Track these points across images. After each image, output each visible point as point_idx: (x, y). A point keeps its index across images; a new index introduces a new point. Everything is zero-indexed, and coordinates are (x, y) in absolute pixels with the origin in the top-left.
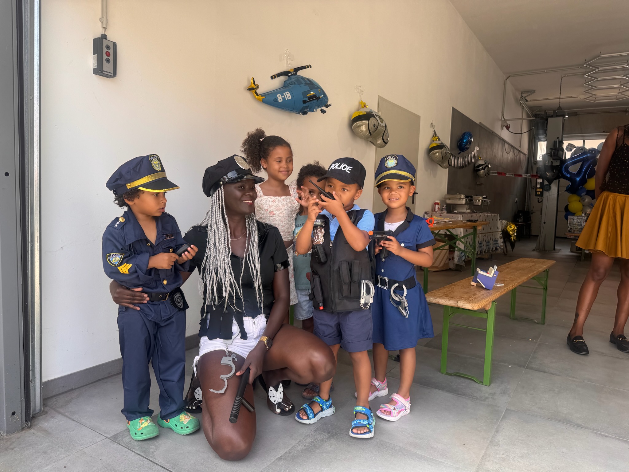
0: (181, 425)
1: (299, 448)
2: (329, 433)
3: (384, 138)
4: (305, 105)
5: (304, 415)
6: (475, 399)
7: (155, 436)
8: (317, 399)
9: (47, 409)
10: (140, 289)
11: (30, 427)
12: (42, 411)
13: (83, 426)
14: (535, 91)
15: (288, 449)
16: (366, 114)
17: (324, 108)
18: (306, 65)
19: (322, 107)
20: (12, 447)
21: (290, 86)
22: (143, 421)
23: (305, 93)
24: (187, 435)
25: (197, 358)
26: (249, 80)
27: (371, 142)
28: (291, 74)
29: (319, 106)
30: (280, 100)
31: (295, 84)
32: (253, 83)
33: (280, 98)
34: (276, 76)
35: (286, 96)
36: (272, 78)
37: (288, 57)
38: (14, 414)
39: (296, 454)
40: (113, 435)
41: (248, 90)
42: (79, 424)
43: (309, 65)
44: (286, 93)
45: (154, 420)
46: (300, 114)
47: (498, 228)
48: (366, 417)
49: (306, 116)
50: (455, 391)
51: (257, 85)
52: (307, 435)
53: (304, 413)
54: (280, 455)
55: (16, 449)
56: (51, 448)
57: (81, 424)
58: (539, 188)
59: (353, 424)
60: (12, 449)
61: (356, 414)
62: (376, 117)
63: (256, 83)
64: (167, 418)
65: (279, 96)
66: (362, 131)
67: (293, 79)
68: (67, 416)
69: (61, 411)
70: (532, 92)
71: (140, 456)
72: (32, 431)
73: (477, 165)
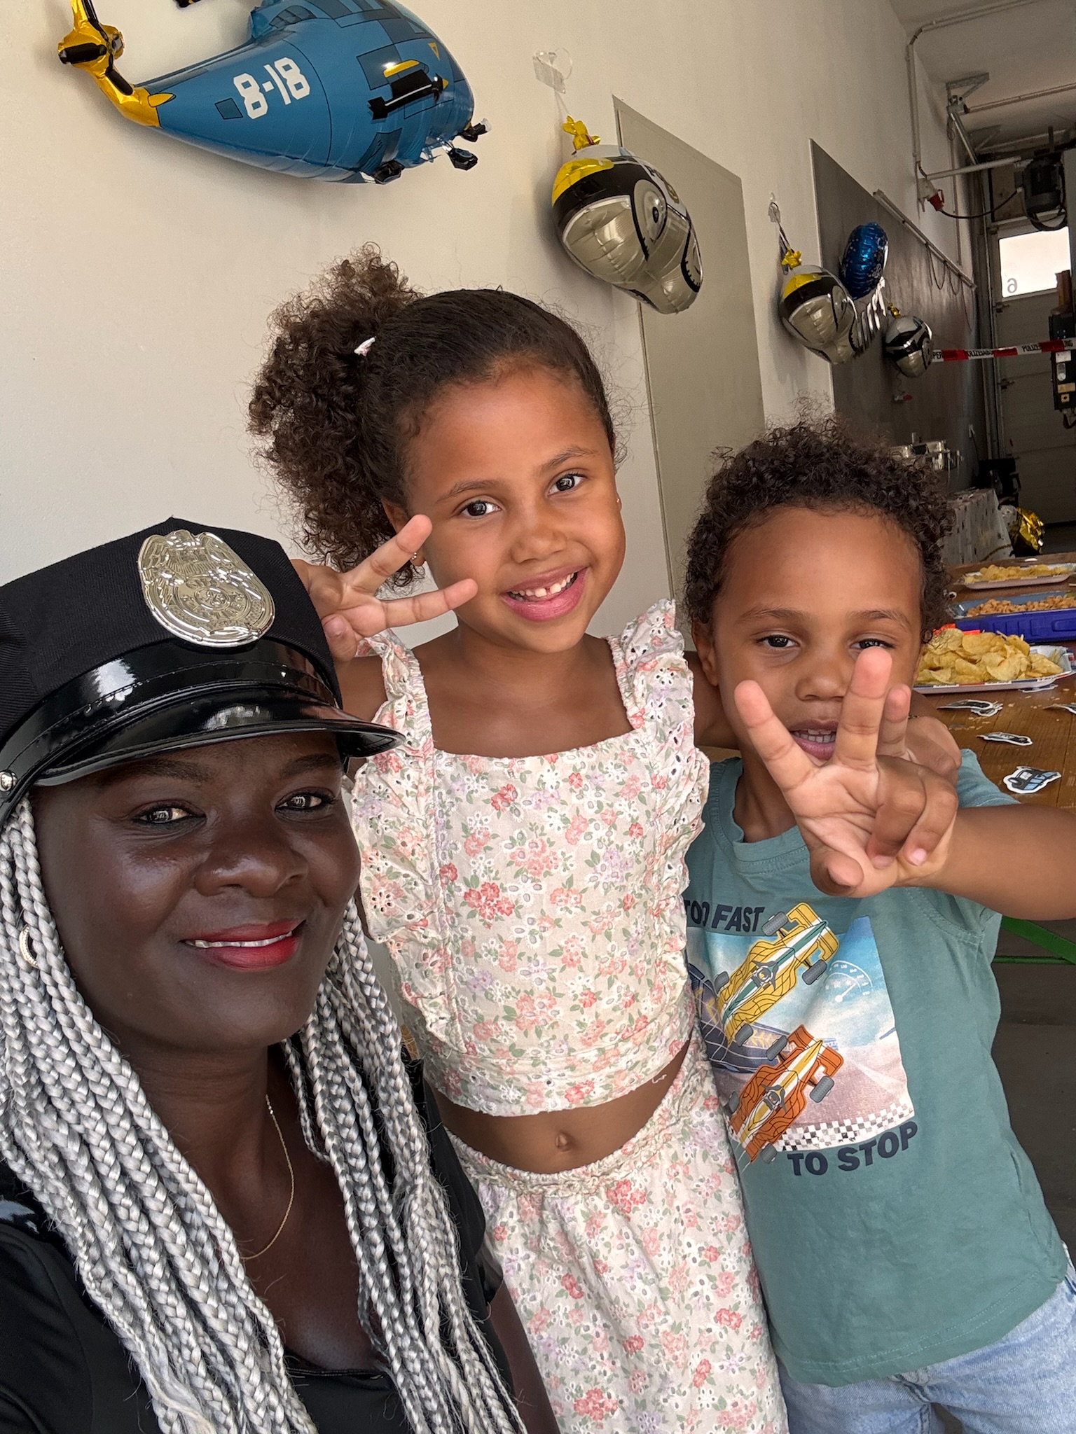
3: (688, 267)
4: (382, 127)
14: (988, 74)
16: (607, 168)
19: (453, 138)
21: (289, 28)
29: (439, 134)
30: (256, 105)
31: (312, 16)
32: (85, 17)
33: (252, 98)
35: (284, 82)
41: (64, 61)
44: (279, 64)
46: (363, 181)
47: (999, 536)
51: (112, 29)
58: (1064, 382)
62: (651, 178)
63: (102, 21)
65: (246, 85)
66: (612, 245)
70: (980, 78)
73: (890, 338)
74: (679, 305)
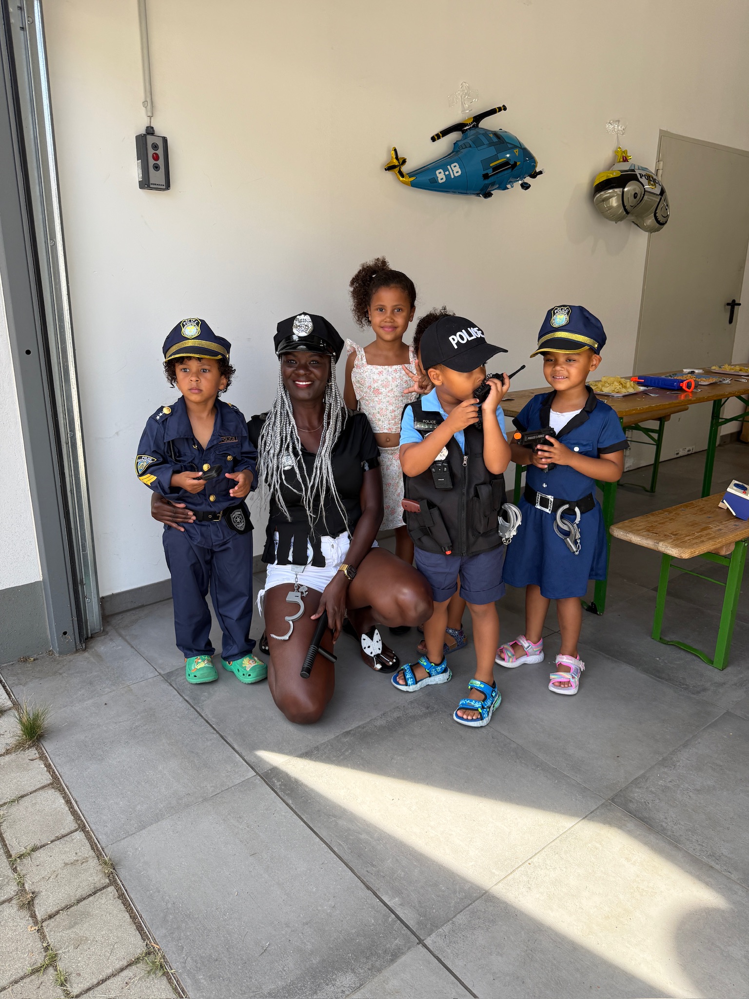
0: (243, 671)
1: (379, 723)
2: (428, 708)
3: (657, 215)
4: (487, 182)
5: (402, 679)
6: (682, 688)
7: (211, 681)
8: (424, 662)
9: (108, 628)
10: (182, 505)
11: (85, 650)
12: (102, 631)
13: (140, 655)
15: (364, 722)
16: (619, 175)
17: (528, 180)
18: (496, 107)
19: (525, 178)
20: (60, 671)
21: (462, 151)
22: (200, 661)
23: (486, 162)
24: (248, 684)
25: (262, 593)
26: (389, 152)
27: (633, 222)
28: (467, 127)
29: (519, 177)
30: (442, 179)
31: (470, 146)
32: (394, 157)
33: (441, 176)
34: (441, 135)
35: (453, 171)
36: (433, 139)
37: (465, 97)
38: (65, 633)
39: (370, 731)
40: (167, 672)
41: (386, 170)
42: (136, 652)
43: (501, 106)
44: (452, 166)
45: (212, 662)
46: (479, 197)
48: (483, 696)
49: (489, 199)
50: (657, 673)
51: (403, 158)
52: (398, 707)
53: (403, 677)
54: (350, 729)
55: (64, 675)
56: (99, 678)
57: (139, 653)
59: (461, 703)
60: (61, 674)
61: (471, 689)
62: (640, 179)
63: (400, 156)
64: (229, 660)
65: (440, 173)
66: (611, 208)
67: (472, 134)
68: (126, 641)
69: (123, 632)
71: (187, 704)
72: (86, 654)
74: (652, 231)
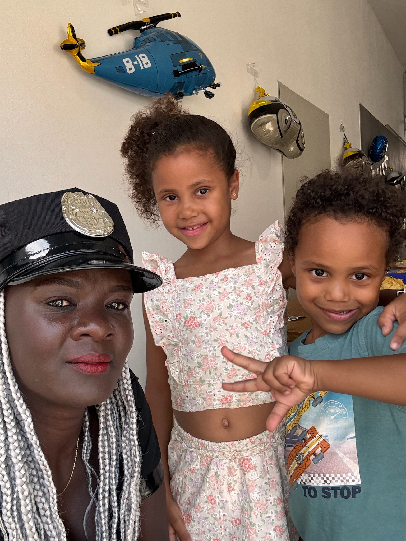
3: (299, 142)
4: (177, 80)
16: (270, 103)
19: (206, 87)
21: (147, 44)
23: (176, 57)
28: (145, 27)
29: (201, 85)
30: (131, 69)
31: (155, 41)
32: (71, 35)
33: (129, 66)
34: (118, 29)
35: (142, 61)
36: (111, 32)
41: (62, 49)
43: (176, 12)
44: (141, 56)
51: (81, 40)
62: (286, 109)
63: (78, 36)
65: (128, 62)
66: (268, 131)
67: (152, 33)
73: (389, 179)
74: (295, 156)
